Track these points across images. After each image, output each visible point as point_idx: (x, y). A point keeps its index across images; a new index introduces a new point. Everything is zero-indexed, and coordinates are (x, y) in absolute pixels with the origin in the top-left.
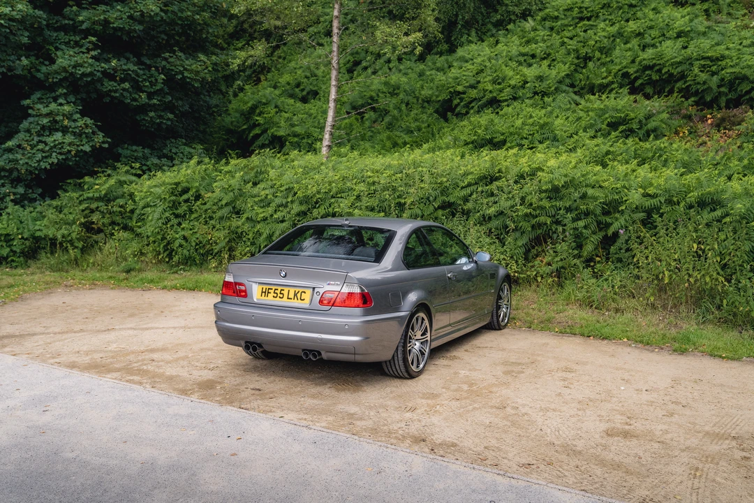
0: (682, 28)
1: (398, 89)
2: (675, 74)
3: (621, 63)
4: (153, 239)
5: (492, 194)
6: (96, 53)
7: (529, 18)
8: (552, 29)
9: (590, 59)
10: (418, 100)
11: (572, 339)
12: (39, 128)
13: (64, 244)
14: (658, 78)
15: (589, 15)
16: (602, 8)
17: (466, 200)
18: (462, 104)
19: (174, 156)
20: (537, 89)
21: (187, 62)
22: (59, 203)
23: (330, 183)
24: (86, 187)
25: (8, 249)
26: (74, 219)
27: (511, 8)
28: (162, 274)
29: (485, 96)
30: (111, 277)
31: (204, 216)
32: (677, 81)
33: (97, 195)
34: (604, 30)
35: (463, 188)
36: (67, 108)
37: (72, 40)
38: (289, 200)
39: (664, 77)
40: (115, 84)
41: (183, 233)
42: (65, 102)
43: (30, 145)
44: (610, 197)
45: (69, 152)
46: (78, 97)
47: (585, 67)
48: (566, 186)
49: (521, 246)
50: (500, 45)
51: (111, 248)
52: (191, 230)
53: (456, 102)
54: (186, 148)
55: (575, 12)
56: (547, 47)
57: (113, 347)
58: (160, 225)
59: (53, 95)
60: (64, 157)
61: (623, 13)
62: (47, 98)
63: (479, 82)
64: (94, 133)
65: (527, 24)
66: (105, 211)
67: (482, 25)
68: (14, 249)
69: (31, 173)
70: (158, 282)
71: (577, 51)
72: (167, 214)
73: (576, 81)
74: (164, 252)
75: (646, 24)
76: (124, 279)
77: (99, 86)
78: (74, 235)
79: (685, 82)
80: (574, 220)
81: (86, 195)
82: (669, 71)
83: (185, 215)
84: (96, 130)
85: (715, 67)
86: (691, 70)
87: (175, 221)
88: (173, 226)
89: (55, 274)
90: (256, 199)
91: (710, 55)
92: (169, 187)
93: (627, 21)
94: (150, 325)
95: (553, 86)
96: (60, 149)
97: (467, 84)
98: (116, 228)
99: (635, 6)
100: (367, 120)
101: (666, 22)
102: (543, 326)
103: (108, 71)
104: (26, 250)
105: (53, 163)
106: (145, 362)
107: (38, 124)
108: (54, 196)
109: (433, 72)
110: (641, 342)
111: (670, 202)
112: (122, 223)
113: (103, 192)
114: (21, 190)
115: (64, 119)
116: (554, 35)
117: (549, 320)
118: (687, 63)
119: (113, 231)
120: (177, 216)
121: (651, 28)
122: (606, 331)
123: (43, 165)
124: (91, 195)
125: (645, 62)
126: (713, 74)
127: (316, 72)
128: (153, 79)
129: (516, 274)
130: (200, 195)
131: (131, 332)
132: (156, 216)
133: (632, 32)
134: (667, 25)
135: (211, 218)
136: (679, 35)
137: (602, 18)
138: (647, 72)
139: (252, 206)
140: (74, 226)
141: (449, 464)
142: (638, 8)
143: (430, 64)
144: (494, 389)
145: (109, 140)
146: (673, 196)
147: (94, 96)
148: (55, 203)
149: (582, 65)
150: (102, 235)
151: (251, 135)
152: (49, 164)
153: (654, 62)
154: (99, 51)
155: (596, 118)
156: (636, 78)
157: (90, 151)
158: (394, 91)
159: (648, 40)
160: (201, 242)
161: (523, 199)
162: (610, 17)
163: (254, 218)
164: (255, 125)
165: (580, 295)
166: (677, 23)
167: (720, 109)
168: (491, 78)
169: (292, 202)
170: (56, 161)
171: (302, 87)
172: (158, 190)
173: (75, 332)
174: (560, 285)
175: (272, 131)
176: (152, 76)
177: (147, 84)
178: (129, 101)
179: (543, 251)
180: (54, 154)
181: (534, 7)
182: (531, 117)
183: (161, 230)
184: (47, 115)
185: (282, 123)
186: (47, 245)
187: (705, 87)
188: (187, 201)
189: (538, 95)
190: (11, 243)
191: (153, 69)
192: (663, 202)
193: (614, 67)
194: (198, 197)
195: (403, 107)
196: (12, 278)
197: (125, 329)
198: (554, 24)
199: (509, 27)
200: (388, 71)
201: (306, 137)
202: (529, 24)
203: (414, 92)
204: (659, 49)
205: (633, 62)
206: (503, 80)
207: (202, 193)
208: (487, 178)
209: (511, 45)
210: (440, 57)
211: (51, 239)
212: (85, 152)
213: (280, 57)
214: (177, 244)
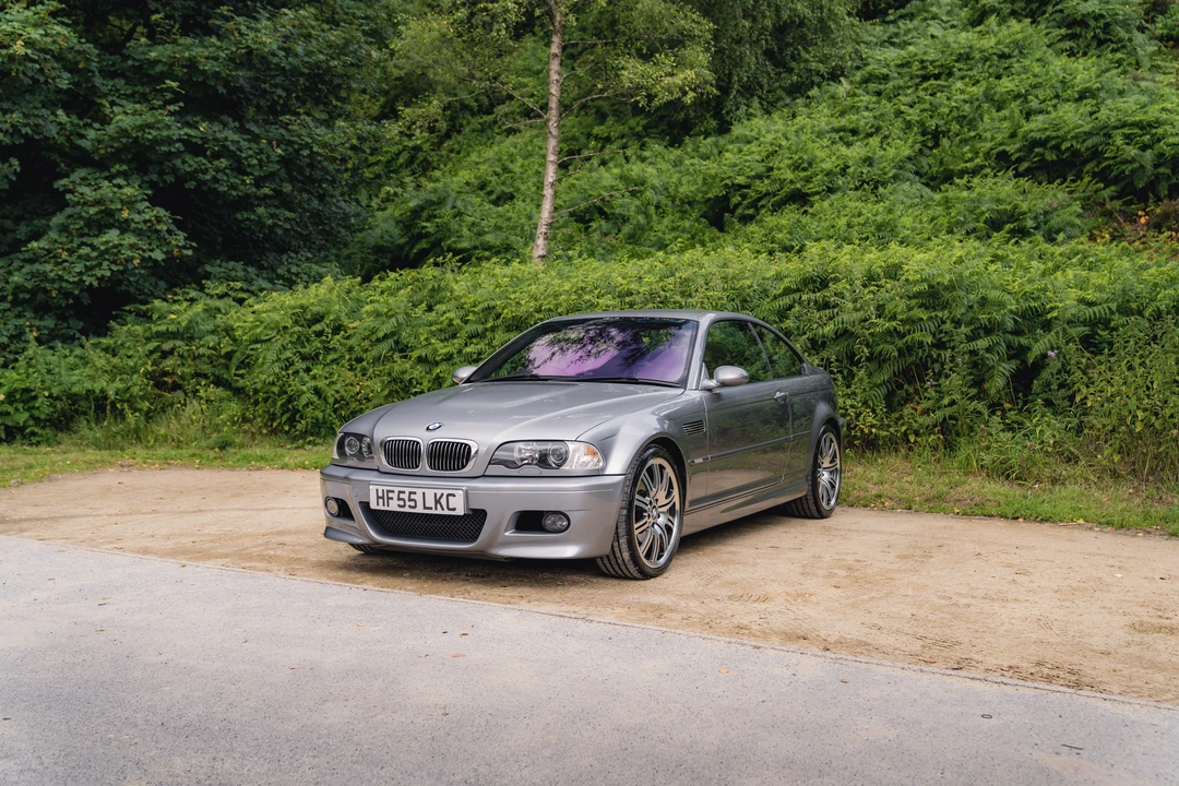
0: (1087, 85)
1: (642, 185)
2: (1083, 150)
3: (993, 139)
4: (265, 396)
5: (826, 305)
6: (177, 108)
7: (842, 79)
8: (879, 94)
9: (945, 134)
10: (673, 201)
11: (988, 522)
12: (82, 223)
13: (118, 406)
14: (1055, 157)
15: (937, 71)
16: (957, 61)
17: (783, 314)
18: (745, 202)
19: (294, 278)
20: (864, 176)
21: (318, 131)
22: (112, 342)
23: (556, 296)
24: (155, 317)
25: (26, 415)
26: (136, 364)
27: (814, 65)
28: (279, 450)
29: (782, 188)
30: (194, 455)
31: (347, 357)
32: (1087, 161)
33: (172, 328)
34: (962, 92)
35: (775, 298)
36: (128, 191)
37: (137, 92)
38: (489, 325)
39: (1065, 156)
40: (204, 161)
41: (313, 383)
42: (125, 183)
43: (68, 250)
44: (1025, 305)
45: (129, 260)
46: (146, 178)
47: (937, 145)
48: (951, 287)
49: (880, 385)
50: (799, 118)
51: (194, 413)
52: (326, 378)
53: (736, 199)
54: (313, 266)
55: (915, 68)
56: (875, 118)
57: (213, 530)
58: (277, 370)
59: (106, 174)
60: (121, 268)
61: (990, 67)
62: (96, 179)
63: (771, 169)
64: (170, 232)
65: (840, 87)
66: (186, 354)
67: (769, 91)
68: (36, 413)
69: (67, 295)
70: (272, 460)
71: (922, 123)
72: (288, 354)
73: (923, 167)
74: (282, 415)
75: (1029, 81)
76: (216, 458)
77: (178, 162)
78: (135, 390)
79: (1099, 163)
80: (970, 339)
81: (155, 329)
82: (1072, 146)
83: (317, 355)
84: (173, 227)
85: (1148, 137)
86: (1109, 144)
87: (300, 365)
88: (297, 372)
89: (103, 452)
90: (433, 328)
91: (1137, 119)
92: (291, 312)
93: (999, 77)
94: (269, 506)
95: (889, 171)
96: (116, 255)
97: (753, 173)
98: (203, 383)
99: (1009, 56)
100: (595, 231)
101: (1061, 77)
102: (931, 505)
103: (194, 140)
104: (56, 415)
105: (103, 276)
106: (270, 546)
107: (81, 218)
108: (103, 331)
109: (696, 161)
110: (1108, 523)
111: (1124, 310)
112: (213, 374)
113: (183, 324)
114: (49, 322)
115: (122, 209)
116: (884, 102)
117: (940, 497)
118: (1102, 133)
119: (198, 387)
120: (304, 358)
121: (1035, 86)
122: (1046, 508)
123: (88, 280)
124: (163, 328)
125: (1032, 134)
126: (1144, 148)
127: (511, 166)
128: (264, 157)
129: (874, 430)
130: (340, 326)
131: (241, 513)
132: (271, 356)
133: (1007, 92)
134: (1062, 82)
135: (359, 360)
136: (1083, 95)
137: (958, 74)
138: (1037, 150)
139: (426, 339)
140: (135, 376)
141: (870, 666)
142: (1015, 60)
143: (689, 150)
144: (894, 576)
145: (194, 244)
146: (1128, 301)
147: (170, 179)
148: (105, 341)
149: (929, 145)
150: (179, 394)
151: (415, 251)
152: (98, 279)
153: (1048, 133)
154: (182, 104)
155: (967, 213)
156: (1019, 161)
157: (163, 260)
158: (636, 187)
159: (1034, 104)
160: (343, 398)
161: (880, 309)
162: (970, 73)
163: (430, 358)
164: (421, 236)
165: (987, 458)
166: (1079, 77)
167: (1159, 199)
168: (790, 162)
169: (493, 329)
170: (108, 274)
171: (489, 189)
172: (276, 316)
173: (144, 514)
174: (950, 447)
175: (448, 242)
176: (261, 151)
177: (255, 162)
178: (226, 189)
179: (917, 392)
180: (105, 264)
181: (849, 63)
182: (860, 215)
183: (278, 379)
184: (97, 202)
185: (465, 231)
186: (90, 408)
187: (1136, 165)
188: (319, 334)
189: (868, 183)
190: (31, 405)
191: (264, 141)
192: (1114, 309)
193: (983, 144)
194: (337, 329)
195: (652, 209)
196: (31, 457)
197: (229, 510)
198: (882, 87)
199: (810, 93)
200: (624, 161)
201: (503, 250)
202: (843, 88)
203: (666, 189)
204: (1053, 115)
205: (1013, 135)
206: (810, 164)
207: (345, 321)
208: (815, 281)
209: (817, 116)
210: (705, 139)
211: (97, 399)
212: (155, 261)
213: (452, 151)
214: (303, 400)
